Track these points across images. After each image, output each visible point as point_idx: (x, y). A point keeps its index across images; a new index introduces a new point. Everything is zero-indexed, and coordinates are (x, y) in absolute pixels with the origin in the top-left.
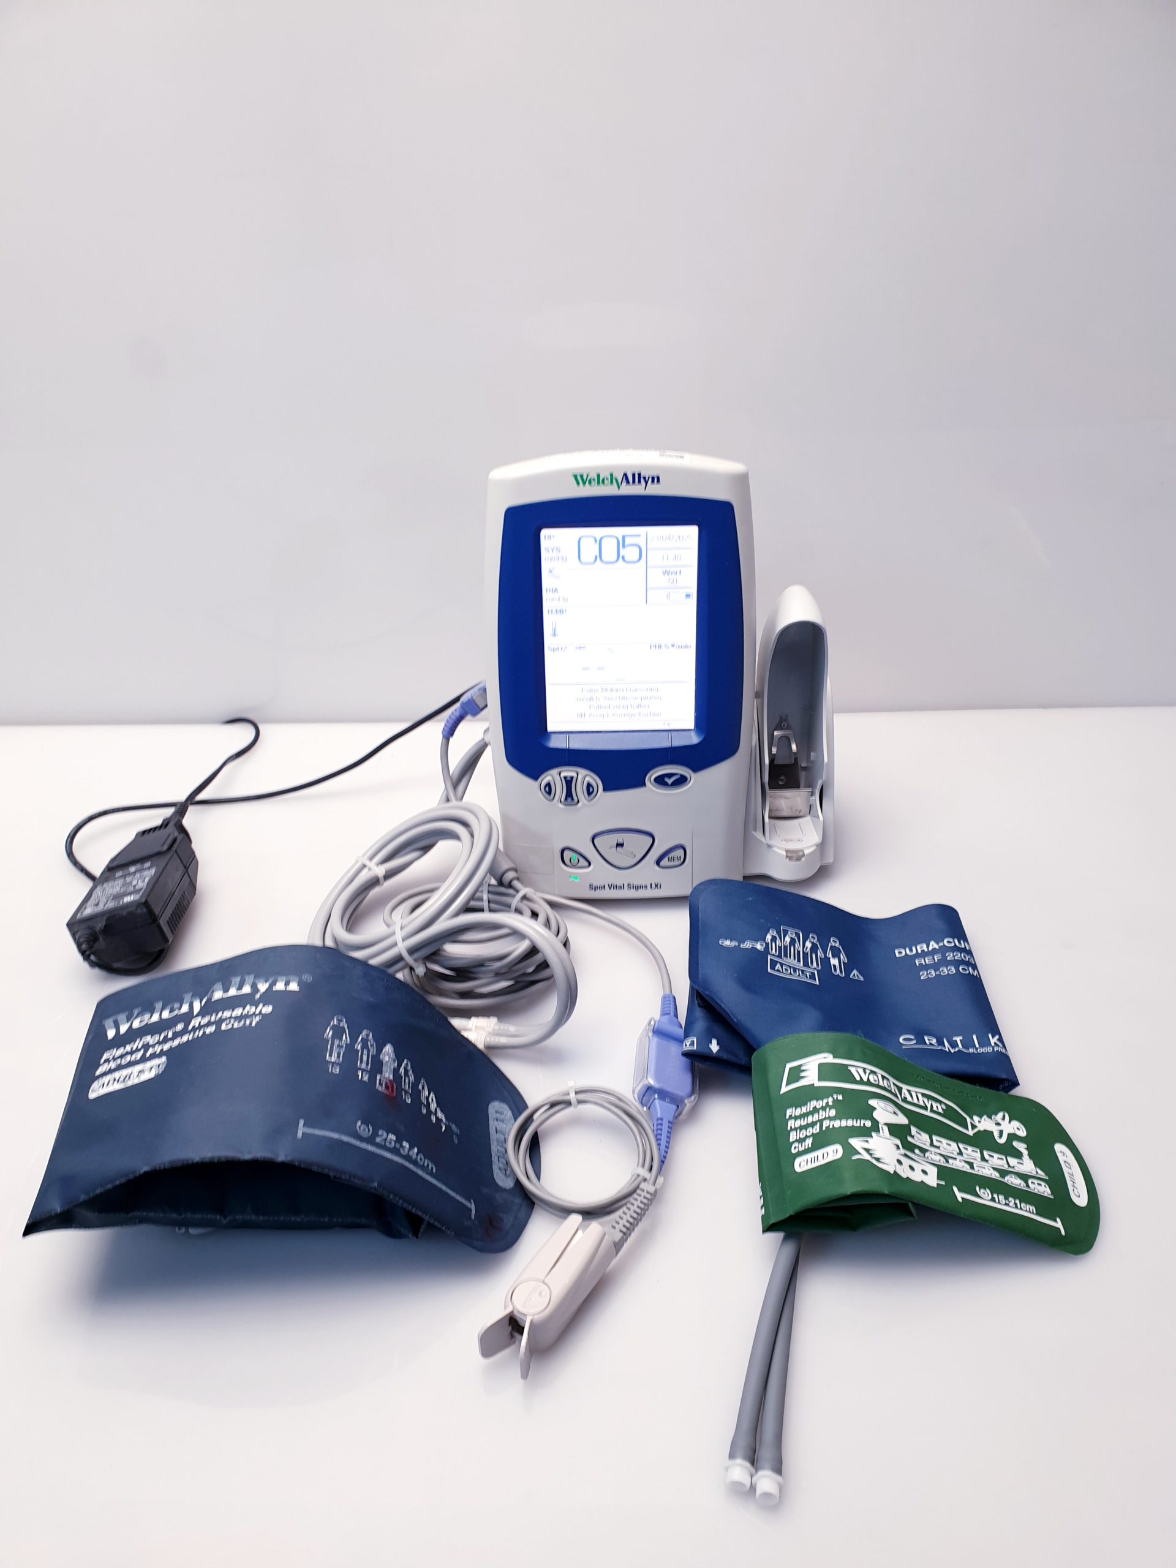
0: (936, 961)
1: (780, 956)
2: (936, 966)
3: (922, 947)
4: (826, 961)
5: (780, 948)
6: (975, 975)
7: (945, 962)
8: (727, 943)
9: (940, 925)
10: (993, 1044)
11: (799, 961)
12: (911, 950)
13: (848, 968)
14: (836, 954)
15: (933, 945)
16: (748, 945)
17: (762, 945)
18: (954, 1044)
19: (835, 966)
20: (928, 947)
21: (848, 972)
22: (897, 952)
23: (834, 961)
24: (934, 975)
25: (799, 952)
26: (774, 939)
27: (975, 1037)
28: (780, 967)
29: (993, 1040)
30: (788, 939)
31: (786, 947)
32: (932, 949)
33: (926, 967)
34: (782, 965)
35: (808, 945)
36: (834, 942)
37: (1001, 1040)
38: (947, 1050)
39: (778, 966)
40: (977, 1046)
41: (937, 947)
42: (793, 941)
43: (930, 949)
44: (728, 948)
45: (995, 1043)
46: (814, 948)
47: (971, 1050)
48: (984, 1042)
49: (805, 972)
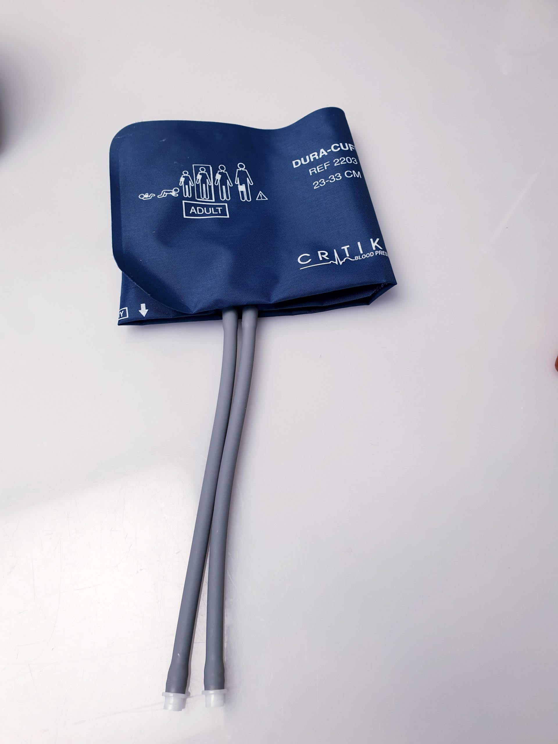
0: (326, 168)
1: (193, 199)
2: (325, 175)
3: (312, 157)
4: (234, 190)
5: (193, 188)
6: (358, 177)
7: (332, 170)
8: (146, 196)
9: (328, 129)
10: (374, 249)
11: (211, 198)
12: (305, 161)
13: (254, 191)
14: (243, 181)
15: (323, 153)
16: (163, 194)
17: (176, 190)
18: (342, 255)
19: (242, 192)
20: (318, 155)
21: (254, 195)
22: (294, 162)
23: (242, 188)
24: (325, 183)
25: (210, 187)
26: (186, 182)
27: (359, 243)
28: (195, 211)
29: (374, 244)
30: (199, 177)
31: (198, 186)
32: (322, 156)
33: (317, 176)
34: (196, 206)
35: (218, 177)
36: (241, 167)
37: (381, 243)
38: (336, 263)
39: (193, 209)
40: (361, 252)
41: (326, 154)
42: (204, 181)
43: (321, 156)
44: (147, 202)
45: (376, 246)
46: (223, 181)
47: (357, 258)
48: (367, 248)
49: (217, 208)
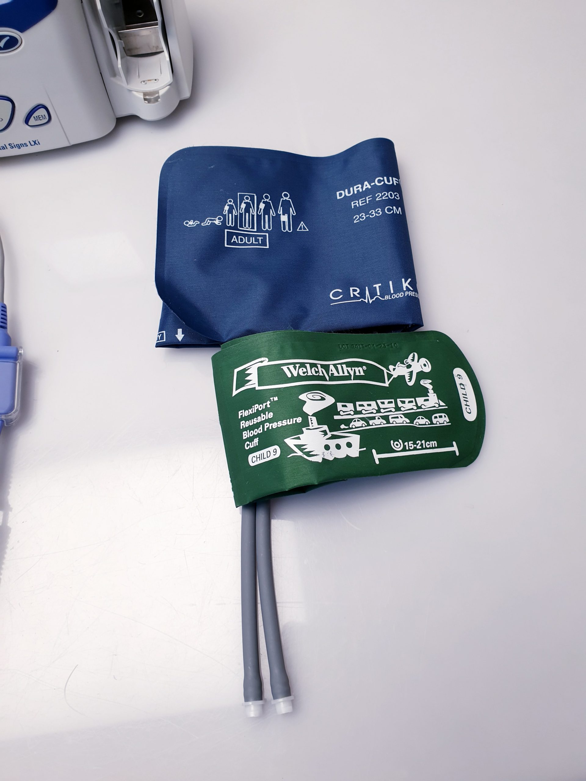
0: (368, 202)
1: (235, 228)
2: (366, 209)
3: (357, 189)
4: (277, 218)
5: (236, 216)
6: (398, 213)
7: (374, 205)
8: (191, 223)
9: (374, 162)
10: (405, 289)
11: (253, 228)
12: (349, 192)
13: (296, 221)
14: (286, 211)
15: (366, 186)
16: (207, 222)
17: (220, 219)
18: (373, 293)
19: (284, 222)
20: (362, 188)
22: (338, 193)
23: (284, 218)
24: (365, 217)
25: (253, 216)
26: (230, 211)
27: (391, 283)
28: (236, 240)
29: (405, 285)
30: (243, 206)
31: (241, 214)
32: (366, 189)
33: (358, 210)
34: (237, 235)
35: (262, 206)
36: (286, 197)
38: (366, 301)
39: (234, 239)
40: (392, 292)
41: (370, 187)
42: (247, 210)
43: (364, 189)
44: (191, 229)
45: (407, 287)
46: (267, 211)
47: (387, 297)
48: (398, 288)
49: (258, 238)
